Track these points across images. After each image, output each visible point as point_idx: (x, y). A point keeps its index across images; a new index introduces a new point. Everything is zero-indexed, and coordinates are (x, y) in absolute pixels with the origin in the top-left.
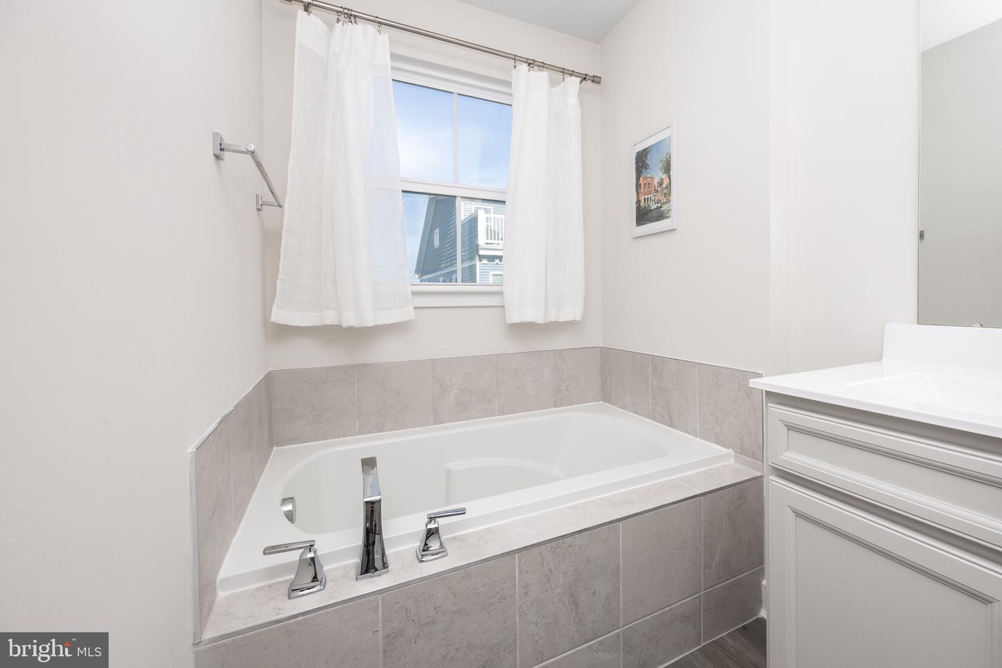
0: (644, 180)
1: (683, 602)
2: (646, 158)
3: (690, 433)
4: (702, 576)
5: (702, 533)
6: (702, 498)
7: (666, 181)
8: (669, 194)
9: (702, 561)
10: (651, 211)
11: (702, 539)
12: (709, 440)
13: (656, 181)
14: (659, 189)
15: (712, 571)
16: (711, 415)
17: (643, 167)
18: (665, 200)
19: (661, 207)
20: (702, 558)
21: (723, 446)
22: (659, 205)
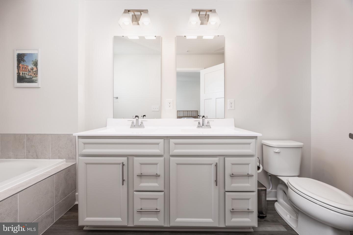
0: (22, 65)
1: (47, 211)
2: (24, 57)
3: (47, 159)
4: (55, 200)
5: (55, 186)
6: (55, 175)
7: (35, 69)
8: (37, 74)
9: (55, 195)
10: (26, 78)
11: (55, 188)
12: (56, 159)
13: (30, 68)
14: (31, 71)
15: (58, 197)
16: (56, 150)
17: (21, 60)
18: (34, 76)
19: (32, 78)
20: (55, 194)
21: (61, 159)
22: (31, 77)
